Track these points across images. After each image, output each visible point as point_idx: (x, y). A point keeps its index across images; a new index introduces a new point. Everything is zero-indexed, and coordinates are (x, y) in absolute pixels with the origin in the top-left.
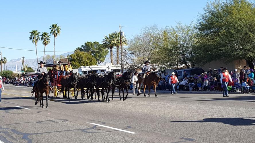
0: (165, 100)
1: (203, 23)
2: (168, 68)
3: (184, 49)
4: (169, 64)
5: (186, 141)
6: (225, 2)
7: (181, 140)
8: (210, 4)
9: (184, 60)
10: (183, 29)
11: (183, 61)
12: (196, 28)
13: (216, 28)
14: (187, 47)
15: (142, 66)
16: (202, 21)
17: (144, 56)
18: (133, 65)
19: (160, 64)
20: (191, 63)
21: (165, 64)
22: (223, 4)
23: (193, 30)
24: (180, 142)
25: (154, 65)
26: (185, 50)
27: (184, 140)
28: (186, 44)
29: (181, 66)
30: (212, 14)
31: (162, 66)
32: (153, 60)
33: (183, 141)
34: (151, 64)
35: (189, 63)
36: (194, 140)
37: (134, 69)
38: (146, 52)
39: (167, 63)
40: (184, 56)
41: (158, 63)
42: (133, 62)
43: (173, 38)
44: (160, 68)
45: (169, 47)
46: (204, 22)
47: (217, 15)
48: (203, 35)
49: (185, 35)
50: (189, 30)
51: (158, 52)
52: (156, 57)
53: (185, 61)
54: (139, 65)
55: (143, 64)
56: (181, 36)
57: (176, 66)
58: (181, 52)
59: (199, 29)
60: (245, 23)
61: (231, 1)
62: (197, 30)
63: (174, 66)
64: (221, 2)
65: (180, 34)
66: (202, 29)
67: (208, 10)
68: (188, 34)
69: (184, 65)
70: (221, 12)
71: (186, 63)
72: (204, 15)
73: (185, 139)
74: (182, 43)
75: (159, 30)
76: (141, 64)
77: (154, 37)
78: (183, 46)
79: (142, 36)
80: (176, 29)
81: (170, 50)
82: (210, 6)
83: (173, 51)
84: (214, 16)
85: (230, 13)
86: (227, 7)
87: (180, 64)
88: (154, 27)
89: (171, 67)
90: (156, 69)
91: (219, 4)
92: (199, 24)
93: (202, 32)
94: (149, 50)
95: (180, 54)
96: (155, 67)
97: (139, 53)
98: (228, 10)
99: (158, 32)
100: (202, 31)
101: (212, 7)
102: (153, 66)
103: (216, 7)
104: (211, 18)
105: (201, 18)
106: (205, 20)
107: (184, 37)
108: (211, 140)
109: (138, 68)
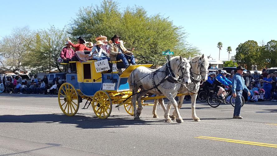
0: (35, 104)
1: (75, 28)
2: (39, 71)
3: (56, 52)
4: (40, 67)
5: (52, 147)
6: (96, 9)
7: (48, 146)
8: (82, 9)
9: (57, 63)
10: (56, 32)
11: (56, 65)
12: (69, 33)
13: (87, 34)
14: (59, 51)
15: (11, 69)
16: (74, 26)
17: (14, 58)
18: (2, 68)
19: (31, 67)
20: (63, 67)
21: (36, 68)
22: (94, 12)
23: (66, 35)
24: (46, 148)
25: (26, 67)
26: (58, 54)
27: (50, 146)
28: (58, 48)
29: (53, 70)
30: (84, 20)
31: (33, 69)
32: (24, 63)
33: (48, 147)
34: (21, 67)
35: (61, 67)
36: (60, 145)
37: (3, 72)
38: (16, 54)
39: (39, 65)
40: (56, 59)
41: (30, 66)
42: (2, 64)
43: (45, 41)
44: (31, 72)
45: (41, 50)
46: (77, 27)
47: (89, 21)
48: (75, 40)
49: (57, 39)
50: (62, 34)
51: (30, 55)
52: (27, 60)
53: (58, 65)
54: (8, 67)
55: (12, 66)
56: (54, 39)
57: (48, 70)
58: (54, 55)
59: (72, 34)
60: (114, 30)
61: (102, 9)
62: (70, 35)
63: (46, 69)
64: (93, 10)
65: (53, 38)
66: (74, 34)
67: (81, 15)
68: (60, 38)
69: (57, 69)
70: (93, 18)
71: (58, 67)
72: (76, 20)
73: (51, 144)
74: (55, 47)
75: (31, 32)
76: (10, 67)
77: (25, 39)
78: (55, 50)
79: (12, 37)
80: (49, 33)
81: (42, 53)
82: (83, 12)
83: (45, 55)
84: (86, 22)
85: (100, 20)
86: (98, 14)
87: (52, 68)
88: (26, 29)
89: (42, 70)
90: (27, 72)
91: (91, 11)
92: (71, 29)
93: (75, 37)
94: (20, 52)
95: (52, 57)
96: (27, 70)
97: (9, 55)
98: (99, 17)
99: (30, 34)
100: (74, 35)
101: (85, 13)
102: (24, 69)
103: (88, 14)
104: (83, 24)
105: (74, 22)
106: (78, 25)
107: (57, 40)
108: (77, 145)
109: (7, 70)
